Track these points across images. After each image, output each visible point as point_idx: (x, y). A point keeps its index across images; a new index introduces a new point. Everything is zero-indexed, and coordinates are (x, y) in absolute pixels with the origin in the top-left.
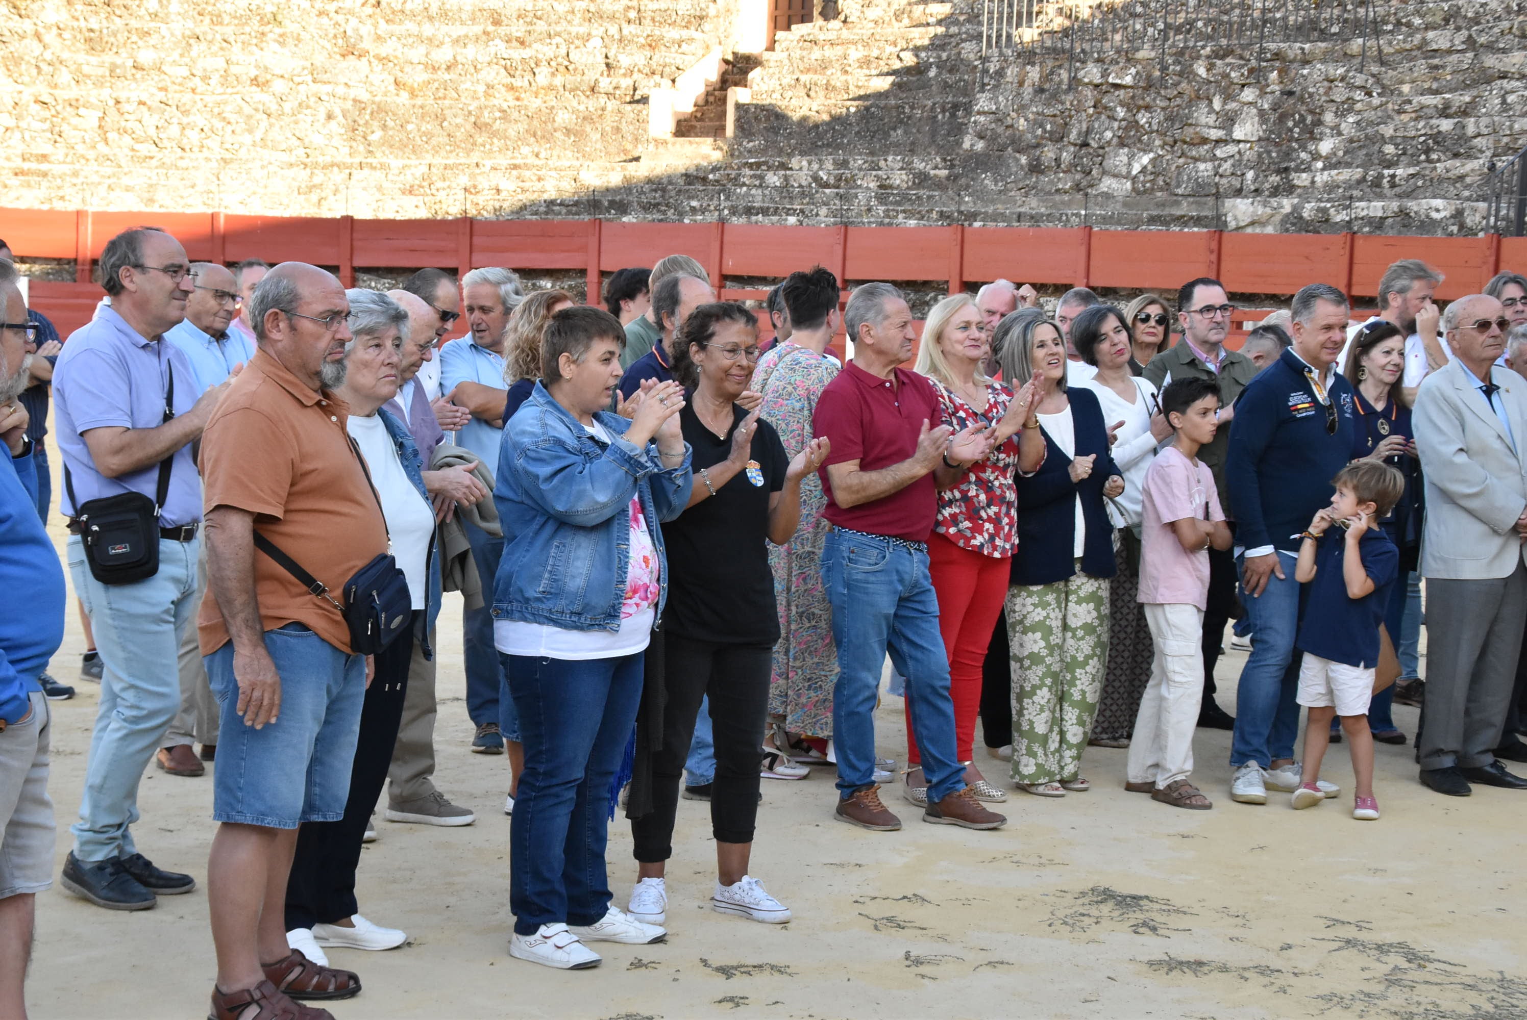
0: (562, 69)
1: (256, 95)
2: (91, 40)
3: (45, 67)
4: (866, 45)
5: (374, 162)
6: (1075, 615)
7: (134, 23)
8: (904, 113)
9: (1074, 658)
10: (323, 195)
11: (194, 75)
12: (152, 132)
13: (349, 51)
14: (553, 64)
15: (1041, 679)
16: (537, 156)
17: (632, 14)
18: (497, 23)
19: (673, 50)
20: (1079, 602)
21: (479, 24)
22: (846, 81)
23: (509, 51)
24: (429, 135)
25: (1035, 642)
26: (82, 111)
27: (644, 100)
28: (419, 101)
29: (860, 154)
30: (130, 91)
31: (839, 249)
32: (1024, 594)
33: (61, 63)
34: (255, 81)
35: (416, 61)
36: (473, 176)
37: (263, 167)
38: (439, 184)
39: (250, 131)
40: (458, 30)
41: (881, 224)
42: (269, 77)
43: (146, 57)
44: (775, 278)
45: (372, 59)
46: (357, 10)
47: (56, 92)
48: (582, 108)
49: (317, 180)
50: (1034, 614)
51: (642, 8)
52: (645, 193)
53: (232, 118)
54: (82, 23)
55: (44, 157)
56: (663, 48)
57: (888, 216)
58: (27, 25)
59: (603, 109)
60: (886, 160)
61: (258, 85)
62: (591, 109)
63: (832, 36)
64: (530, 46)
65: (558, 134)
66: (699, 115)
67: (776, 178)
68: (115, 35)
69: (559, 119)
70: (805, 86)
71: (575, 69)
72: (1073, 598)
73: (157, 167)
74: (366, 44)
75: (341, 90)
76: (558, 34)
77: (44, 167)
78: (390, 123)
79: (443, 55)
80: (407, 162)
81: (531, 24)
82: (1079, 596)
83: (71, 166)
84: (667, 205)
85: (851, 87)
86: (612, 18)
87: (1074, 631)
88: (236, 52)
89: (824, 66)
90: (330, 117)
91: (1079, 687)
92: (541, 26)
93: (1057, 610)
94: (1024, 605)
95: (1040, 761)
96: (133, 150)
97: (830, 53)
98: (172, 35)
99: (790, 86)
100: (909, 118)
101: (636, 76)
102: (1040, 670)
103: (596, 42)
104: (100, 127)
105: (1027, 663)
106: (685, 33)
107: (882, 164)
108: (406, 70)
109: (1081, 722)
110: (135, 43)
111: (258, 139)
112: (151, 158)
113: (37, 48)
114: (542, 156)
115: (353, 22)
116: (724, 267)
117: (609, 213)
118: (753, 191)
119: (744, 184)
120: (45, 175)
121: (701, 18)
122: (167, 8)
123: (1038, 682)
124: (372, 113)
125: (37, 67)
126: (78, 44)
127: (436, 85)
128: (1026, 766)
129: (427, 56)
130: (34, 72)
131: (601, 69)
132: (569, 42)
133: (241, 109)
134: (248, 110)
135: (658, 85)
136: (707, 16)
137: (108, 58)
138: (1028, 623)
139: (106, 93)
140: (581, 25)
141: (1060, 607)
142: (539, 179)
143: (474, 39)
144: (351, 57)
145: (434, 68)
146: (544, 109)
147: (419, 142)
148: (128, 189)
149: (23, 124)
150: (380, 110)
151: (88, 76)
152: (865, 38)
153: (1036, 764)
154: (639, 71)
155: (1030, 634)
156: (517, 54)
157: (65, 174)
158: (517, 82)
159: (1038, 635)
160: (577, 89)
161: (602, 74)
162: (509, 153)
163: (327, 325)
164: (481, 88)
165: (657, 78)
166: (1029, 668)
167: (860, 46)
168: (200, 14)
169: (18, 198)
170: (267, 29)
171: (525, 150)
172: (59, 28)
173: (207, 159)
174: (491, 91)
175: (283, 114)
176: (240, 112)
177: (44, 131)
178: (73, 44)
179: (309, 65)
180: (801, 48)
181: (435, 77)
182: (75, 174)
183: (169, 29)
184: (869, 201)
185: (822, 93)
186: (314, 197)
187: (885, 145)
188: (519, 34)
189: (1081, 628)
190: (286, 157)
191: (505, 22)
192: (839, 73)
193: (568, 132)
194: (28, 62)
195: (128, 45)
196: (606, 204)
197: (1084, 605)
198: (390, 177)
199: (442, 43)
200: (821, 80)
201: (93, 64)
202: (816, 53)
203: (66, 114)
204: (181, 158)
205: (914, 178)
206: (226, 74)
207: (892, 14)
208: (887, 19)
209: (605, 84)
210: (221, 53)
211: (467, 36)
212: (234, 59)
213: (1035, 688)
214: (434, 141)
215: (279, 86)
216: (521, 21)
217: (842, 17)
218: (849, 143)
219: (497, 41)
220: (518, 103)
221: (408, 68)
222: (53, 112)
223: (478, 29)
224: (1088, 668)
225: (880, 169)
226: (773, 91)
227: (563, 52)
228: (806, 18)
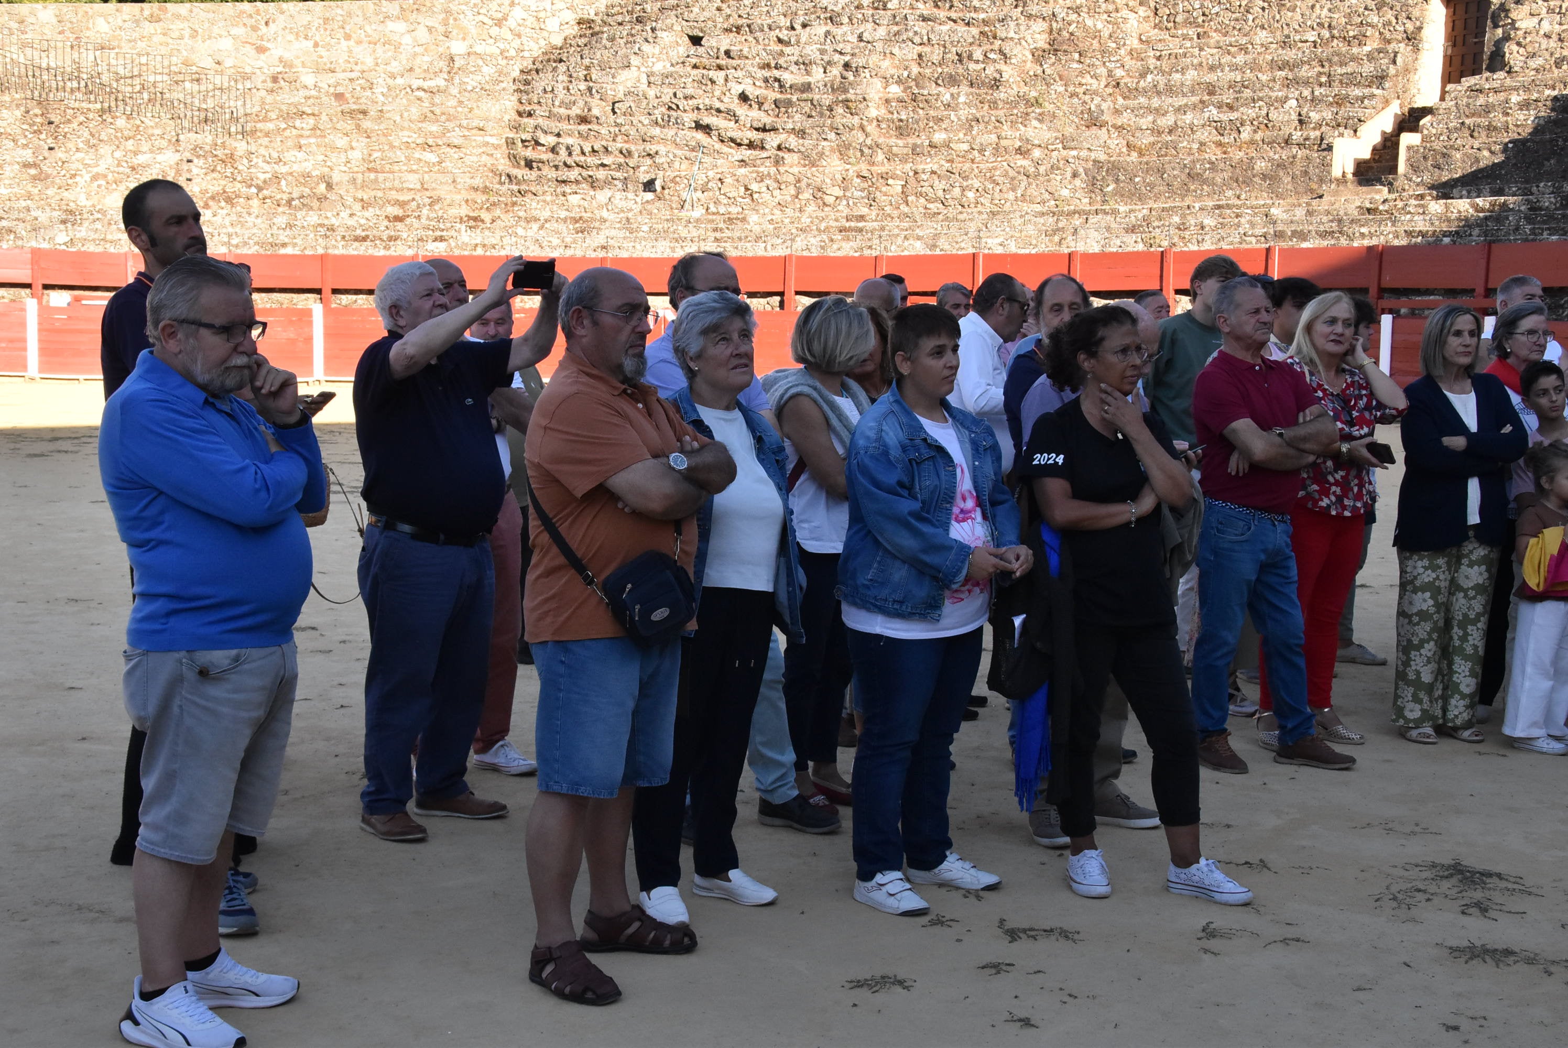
0: (1262, 126)
1: (1021, 162)
2: (900, 127)
3: (866, 151)
4: (1527, 89)
5: (1107, 207)
6: (1467, 577)
7: (932, 113)
8: (1558, 145)
9: (1465, 616)
10: (1064, 236)
11: (973, 149)
12: (940, 194)
13: (1094, 122)
14: (1255, 123)
15: (1429, 634)
16: (1238, 198)
17: (1324, 79)
18: (1211, 93)
19: (1356, 105)
20: (1471, 565)
21: (1198, 95)
22: (1507, 122)
23: (1220, 115)
24: (1152, 186)
25: (1425, 600)
26: (890, 182)
27: (1330, 148)
28: (1145, 159)
29: (1516, 182)
30: (927, 165)
31: (1483, 263)
32: (1416, 557)
33: (877, 146)
34: (1019, 151)
35: (1144, 127)
36: (1183, 216)
37: (1021, 216)
38: (1156, 224)
39: (1014, 190)
40: (1181, 101)
41: (1526, 240)
42: (1029, 147)
43: (939, 137)
44: (1427, 289)
45: (1110, 128)
46: (1100, 90)
47: (873, 169)
48: (1277, 157)
49: (1061, 225)
50: (1424, 576)
51: (1332, 73)
52: (1323, 223)
53: (1000, 180)
54: (895, 115)
55: (862, 218)
56: (1348, 105)
57: (1535, 234)
58: (856, 120)
59: (1294, 157)
60: (1538, 186)
61: (1021, 154)
62: (1284, 158)
63: (1496, 84)
64: (1237, 110)
65: (1256, 179)
66: (1377, 157)
67: (1437, 206)
68: (917, 123)
69: (1257, 167)
70: (1469, 128)
71: (1273, 126)
72: (1465, 561)
73: (942, 221)
74: (1106, 117)
75: (1084, 154)
76: (1261, 99)
77: (860, 225)
78: (1122, 178)
79: (1167, 121)
80: (1134, 207)
81: (1239, 92)
82: (1470, 560)
83: (880, 223)
84: (1340, 233)
85: (1510, 126)
86: (1307, 83)
87: (1465, 591)
88: (1006, 130)
89: (1487, 109)
90: (1075, 175)
91: (1471, 642)
92: (1247, 93)
93: (1447, 573)
94: (1415, 568)
95: (1425, 707)
96: (926, 208)
97: (1492, 98)
98: (959, 119)
99: (1456, 129)
100: (1562, 149)
101: (1323, 128)
102: (1428, 626)
103: (1293, 103)
104: (903, 192)
105: (1416, 619)
106: (1367, 91)
107: (1534, 189)
108: (1137, 135)
109: (1473, 674)
110: (932, 127)
111: (1019, 195)
112: (939, 214)
113: (861, 137)
114: (1243, 197)
115: (1097, 100)
116: (1382, 282)
117: (1291, 240)
118: (1416, 218)
119: (1409, 213)
120: (860, 230)
121: (1382, 78)
122: (957, 99)
123: (1426, 637)
124: (1108, 170)
125: (861, 151)
126: (891, 132)
127: (1159, 145)
128: (1411, 711)
129: (1153, 123)
130: (859, 154)
131: (1294, 125)
132: (1269, 105)
133: (1007, 172)
134: (1012, 173)
135: (1341, 135)
136: (1387, 76)
137: (911, 140)
138: (1418, 583)
139: (908, 167)
140: (1280, 90)
141: (1449, 570)
142: (1237, 216)
143: (1192, 107)
144: (1094, 127)
145: (1159, 132)
146: (1245, 160)
147: (1145, 191)
148: (919, 238)
149: (848, 194)
150: (1114, 168)
151: (896, 155)
152: (1526, 84)
153: (1421, 710)
154: (1327, 124)
155: (1420, 594)
156: (1225, 117)
157: (875, 229)
158: (1226, 140)
159: (1428, 594)
160: (1274, 142)
161: (1295, 129)
162: (1216, 196)
163: (627, 319)
164: (1195, 146)
165: (1341, 129)
166: (1418, 624)
167: (1521, 92)
168: (981, 102)
169: (839, 249)
170: (1030, 110)
171: (1229, 193)
172: (878, 121)
173: (980, 213)
174: (1203, 148)
175: (1039, 175)
176: (1006, 175)
177: (863, 198)
178: (888, 132)
179: (1061, 136)
180: (1468, 97)
181: (1159, 139)
182: (882, 229)
183: (956, 115)
184: (1518, 221)
185: (1484, 134)
186: (1057, 238)
187: (1539, 173)
188: (1228, 101)
189: (1472, 588)
190: (1038, 208)
191: (1219, 91)
192: (1500, 115)
193: (1264, 177)
194: (855, 148)
195: (927, 130)
196: (1289, 233)
197: (1476, 567)
198: (1118, 219)
199: (1167, 112)
200: (1484, 121)
201: (899, 145)
202: (1481, 100)
203: (878, 184)
204: (961, 213)
205: (1562, 199)
206: (997, 148)
207: (1552, 62)
208: (1548, 67)
209: (1297, 136)
210: (995, 131)
211: (1186, 105)
212: (1003, 134)
213: (1422, 642)
214: (1156, 190)
215: (1037, 153)
216: (1231, 90)
217: (1507, 69)
218: (1506, 174)
219: (1211, 108)
220: (1224, 156)
221: (1138, 134)
222: (870, 183)
223: (1195, 99)
224: (1480, 625)
225: (1532, 194)
226: (1441, 134)
227: (1264, 112)
228: (1475, 71)
